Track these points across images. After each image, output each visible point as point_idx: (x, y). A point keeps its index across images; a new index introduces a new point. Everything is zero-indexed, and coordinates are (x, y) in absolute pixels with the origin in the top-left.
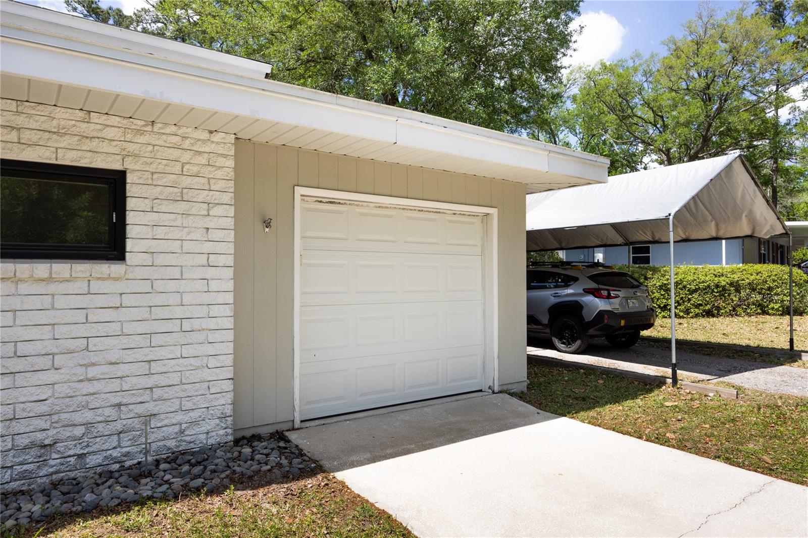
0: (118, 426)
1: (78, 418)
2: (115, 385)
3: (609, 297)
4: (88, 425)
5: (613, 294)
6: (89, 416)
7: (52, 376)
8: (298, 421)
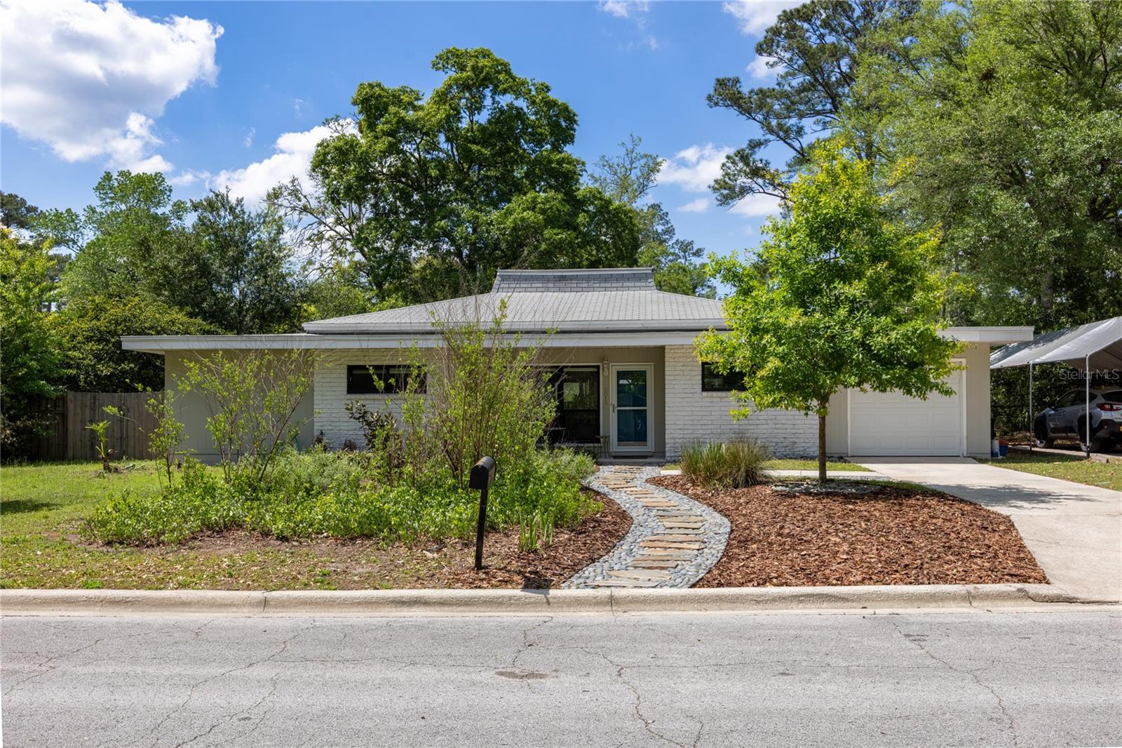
0: (785, 445)
1: (774, 440)
2: (784, 431)
3: (1112, 409)
4: (777, 443)
5: (1115, 407)
6: (776, 440)
7: (766, 426)
8: (849, 455)
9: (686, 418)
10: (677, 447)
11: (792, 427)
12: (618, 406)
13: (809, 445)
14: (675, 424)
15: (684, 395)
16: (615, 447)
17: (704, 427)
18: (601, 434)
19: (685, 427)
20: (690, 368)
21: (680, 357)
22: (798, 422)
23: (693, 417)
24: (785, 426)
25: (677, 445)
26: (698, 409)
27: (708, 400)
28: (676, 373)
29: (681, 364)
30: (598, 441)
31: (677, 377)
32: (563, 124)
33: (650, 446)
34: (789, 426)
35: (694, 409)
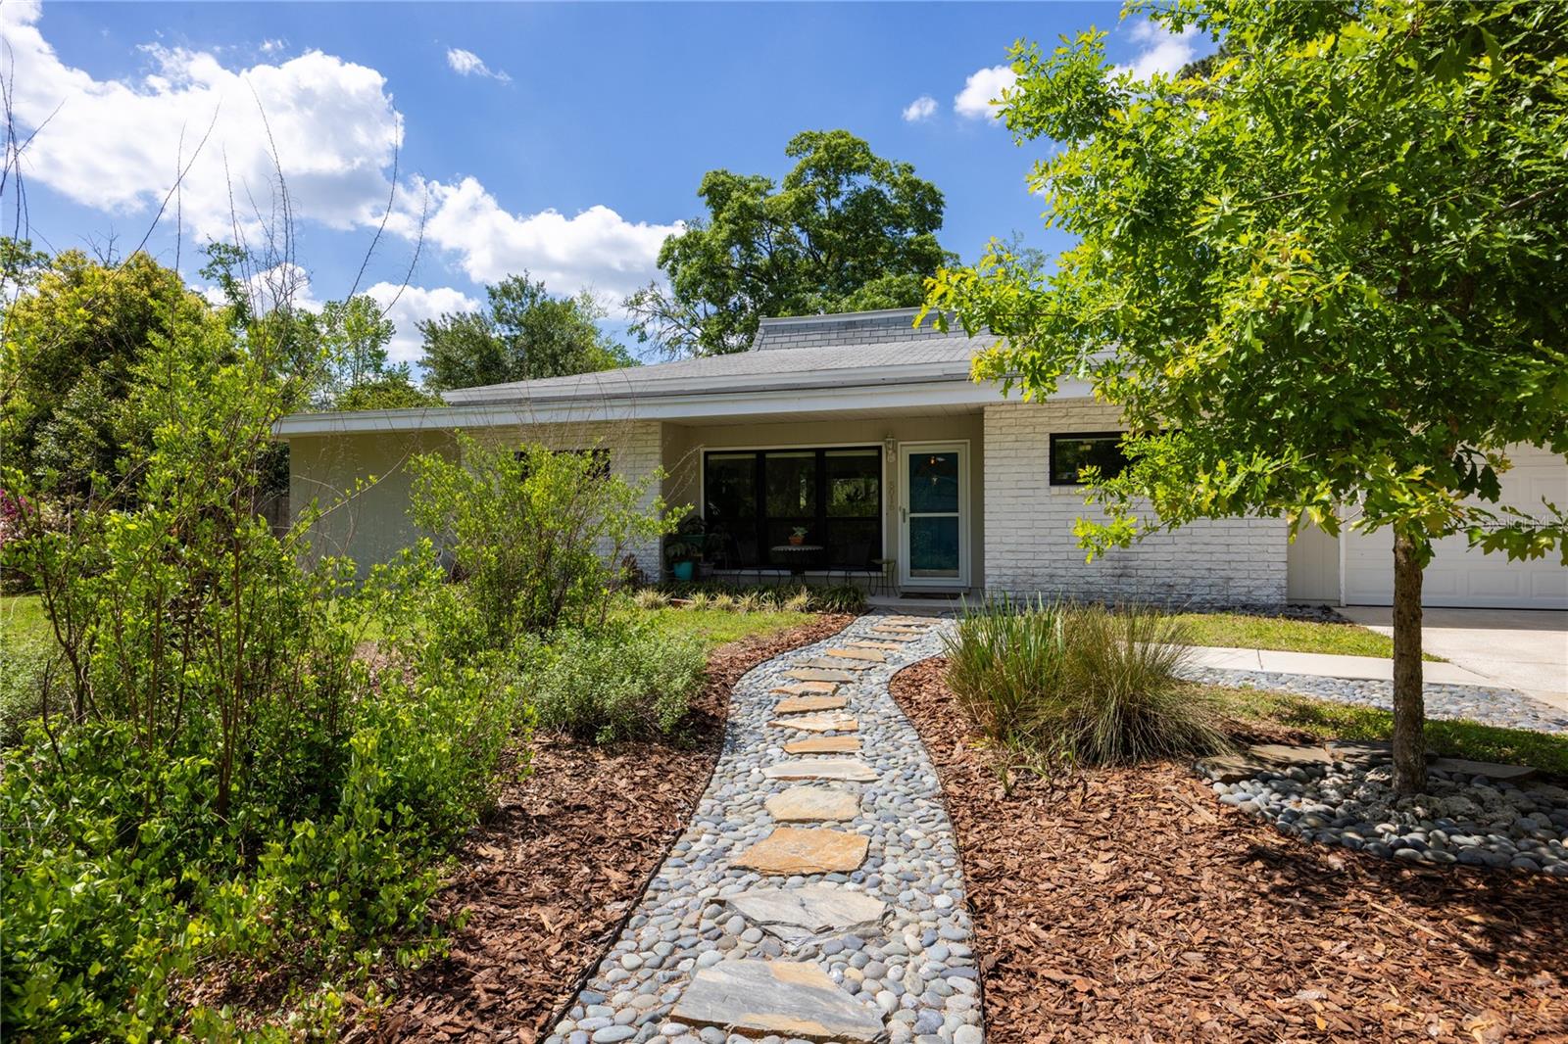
8: (1343, 603)
9: (1020, 532)
10: (1004, 583)
11: (1225, 549)
12: (912, 511)
13: (1258, 582)
14: (1001, 543)
15: (1017, 492)
16: (906, 579)
17: (1053, 548)
18: (884, 557)
19: (1020, 548)
20: (1029, 444)
21: (1010, 426)
22: (1237, 540)
23: (1033, 532)
24: (1211, 549)
25: (1005, 579)
26: (1042, 516)
27: (1060, 500)
28: (1003, 453)
29: (1013, 437)
30: (879, 568)
31: (1005, 462)
32: (930, 208)
33: (964, 578)
34: (1218, 548)
35: (1035, 516)
